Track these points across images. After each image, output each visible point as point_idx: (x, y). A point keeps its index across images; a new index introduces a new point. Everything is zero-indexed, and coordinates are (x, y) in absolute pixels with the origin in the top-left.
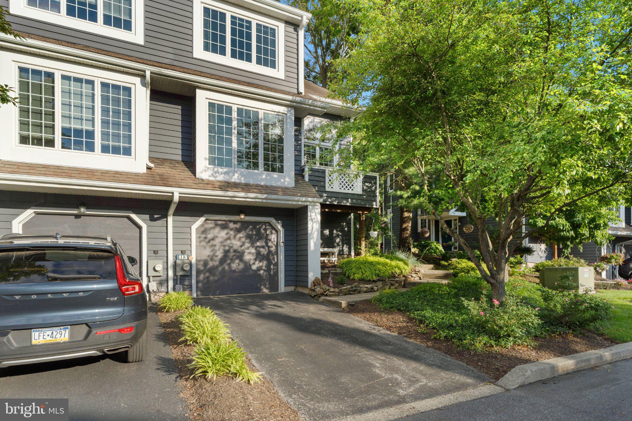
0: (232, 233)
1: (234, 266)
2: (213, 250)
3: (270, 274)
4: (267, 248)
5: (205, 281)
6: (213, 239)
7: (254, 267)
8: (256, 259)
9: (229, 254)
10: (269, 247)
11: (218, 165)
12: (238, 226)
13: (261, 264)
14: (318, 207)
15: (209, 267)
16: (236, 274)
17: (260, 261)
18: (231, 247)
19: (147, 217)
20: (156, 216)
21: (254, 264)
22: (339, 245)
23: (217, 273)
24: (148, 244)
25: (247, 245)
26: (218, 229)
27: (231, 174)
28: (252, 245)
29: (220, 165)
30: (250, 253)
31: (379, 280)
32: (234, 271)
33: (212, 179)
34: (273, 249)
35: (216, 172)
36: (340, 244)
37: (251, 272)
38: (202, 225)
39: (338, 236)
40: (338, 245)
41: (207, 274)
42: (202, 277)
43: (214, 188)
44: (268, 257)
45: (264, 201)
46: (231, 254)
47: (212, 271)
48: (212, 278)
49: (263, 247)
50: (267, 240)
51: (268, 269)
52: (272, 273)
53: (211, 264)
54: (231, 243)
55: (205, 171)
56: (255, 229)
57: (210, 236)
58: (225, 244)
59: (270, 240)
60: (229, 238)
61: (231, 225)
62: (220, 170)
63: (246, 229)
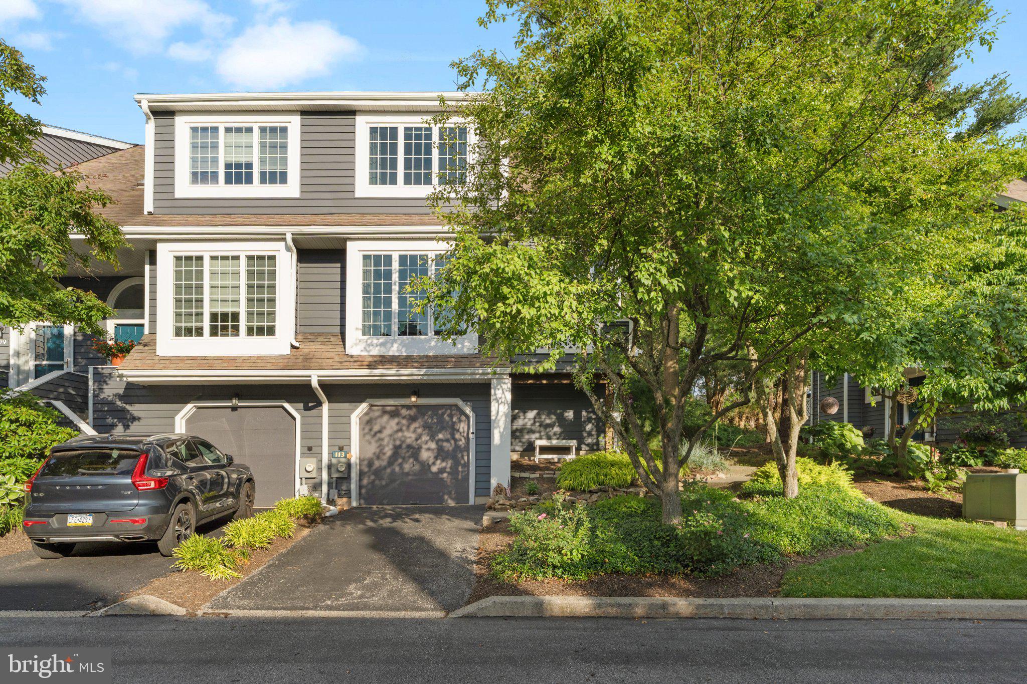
0: (404, 422)
1: (407, 467)
2: (380, 445)
3: (456, 479)
4: (452, 442)
5: (370, 486)
6: (380, 432)
7: (434, 469)
8: (436, 458)
9: (400, 451)
10: (456, 440)
11: (374, 335)
12: (412, 412)
13: (444, 464)
14: (507, 381)
15: (374, 467)
16: (410, 477)
17: (443, 461)
18: (403, 442)
19: (301, 405)
20: (310, 405)
21: (434, 463)
22: (592, 435)
23: (385, 476)
24: (302, 439)
25: (425, 438)
26: (386, 418)
27: (389, 345)
28: (432, 438)
29: (376, 334)
30: (429, 449)
31: (600, 490)
32: (408, 474)
33: (364, 353)
34: (462, 443)
35: (369, 345)
36: (594, 433)
37: (430, 475)
38: (366, 414)
39: (589, 420)
40: (590, 434)
41: (373, 477)
42: (365, 481)
43: (361, 367)
44: (454, 455)
45: (425, 378)
46: (403, 452)
47: (378, 473)
48: (377, 482)
49: (447, 441)
50: (453, 430)
51: (454, 472)
52: (460, 477)
53: (377, 464)
54: (403, 436)
55: (356, 344)
56: (436, 415)
57: (376, 428)
58: (396, 436)
59: (458, 431)
60: (400, 430)
61: (404, 412)
62: (375, 341)
63: (424, 415)
